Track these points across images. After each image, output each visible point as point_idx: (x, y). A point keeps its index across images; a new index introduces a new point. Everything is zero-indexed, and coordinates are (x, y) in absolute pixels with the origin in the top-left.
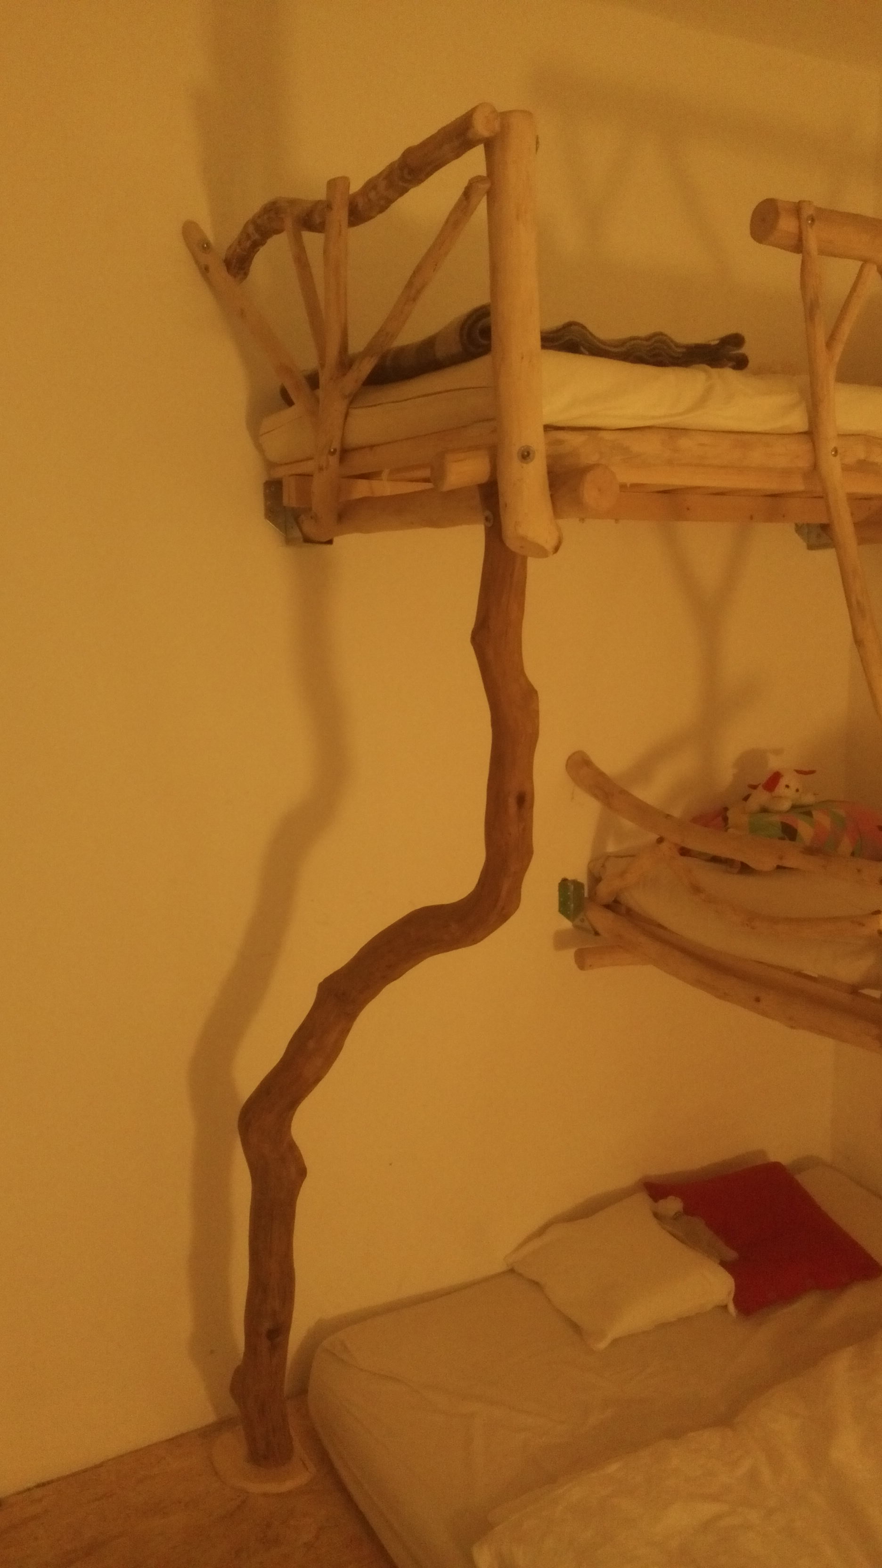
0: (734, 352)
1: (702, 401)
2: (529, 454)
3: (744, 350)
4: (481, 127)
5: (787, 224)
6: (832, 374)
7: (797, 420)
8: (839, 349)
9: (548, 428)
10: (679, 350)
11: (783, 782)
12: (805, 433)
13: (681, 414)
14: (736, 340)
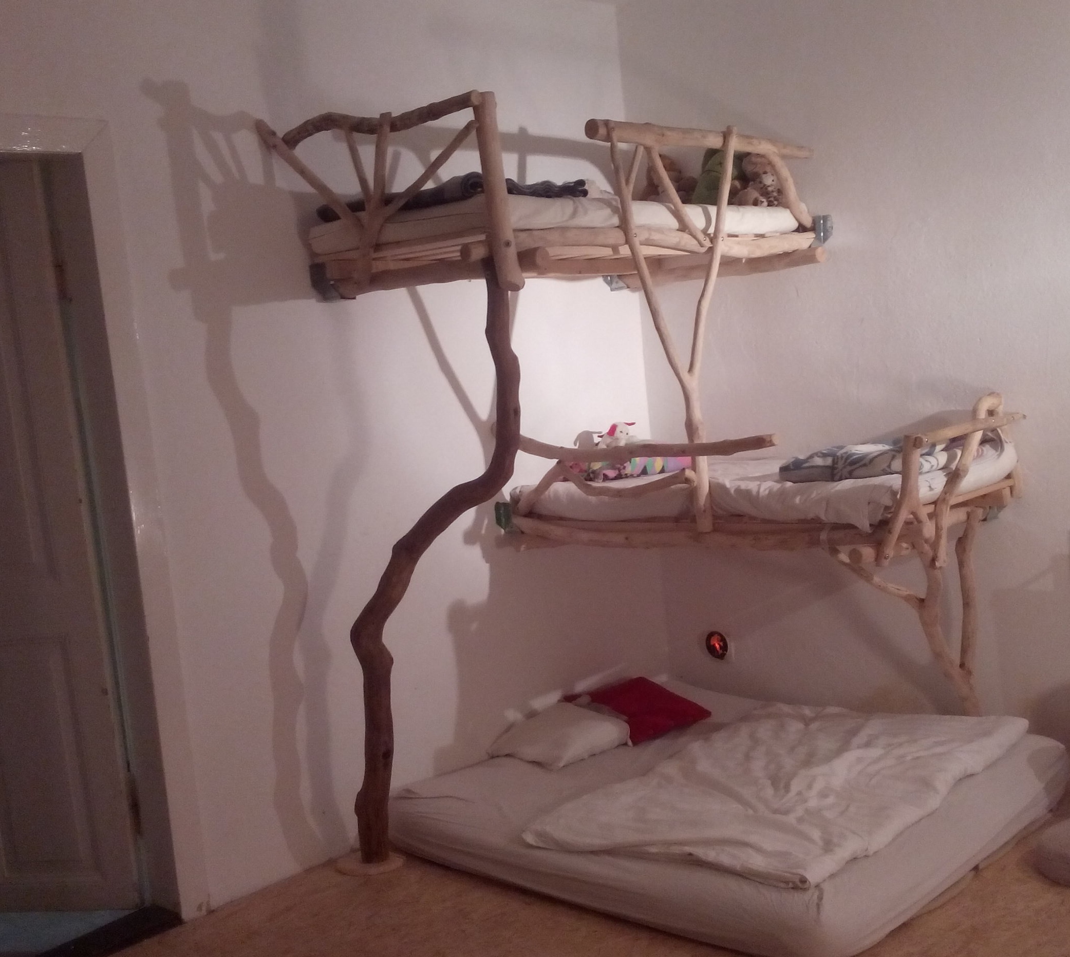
0: (580, 189)
1: (574, 214)
2: (508, 243)
3: (586, 187)
4: (475, 100)
5: (602, 131)
6: (630, 197)
7: (616, 221)
8: (631, 186)
9: (515, 230)
10: (557, 189)
11: (618, 430)
12: (618, 227)
13: (567, 221)
14: (581, 183)
